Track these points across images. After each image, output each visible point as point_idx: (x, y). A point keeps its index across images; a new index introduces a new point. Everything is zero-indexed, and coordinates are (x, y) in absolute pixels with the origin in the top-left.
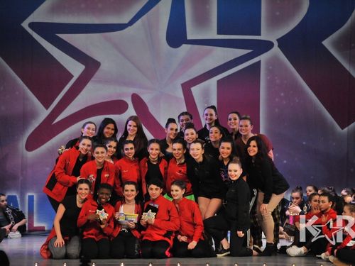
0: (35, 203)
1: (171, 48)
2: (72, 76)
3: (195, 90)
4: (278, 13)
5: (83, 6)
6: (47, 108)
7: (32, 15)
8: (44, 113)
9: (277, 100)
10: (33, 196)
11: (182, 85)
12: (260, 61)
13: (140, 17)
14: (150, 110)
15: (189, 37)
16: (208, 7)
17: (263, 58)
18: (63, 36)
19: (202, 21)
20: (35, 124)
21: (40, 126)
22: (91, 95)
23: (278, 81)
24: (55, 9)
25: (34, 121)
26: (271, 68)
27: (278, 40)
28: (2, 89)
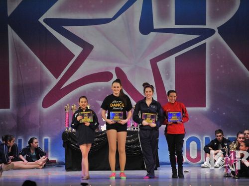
0: (49, 144)
1: (143, 35)
2: (74, 56)
3: (160, 64)
4: (218, 9)
5: (81, 6)
6: (57, 78)
7: (46, 14)
8: (55, 82)
9: (218, 70)
10: (48, 139)
11: (151, 61)
12: (205, 44)
13: (120, 14)
14: (128, 79)
15: (154, 28)
16: (168, 6)
17: (208, 41)
18: (67, 28)
19: (164, 15)
20: (49, 89)
21: (52, 90)
22: (87, 68)
23: (218, 57)
24: (62, 9)
25: (47, 87)
26: (213, 48)
27: (218, 28)
28: (26, 65)
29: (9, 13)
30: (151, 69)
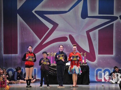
0: (36, 71)
1: (83, 19)
2: (49, 29)
3: (91, 33)
4: (120, 7)
5: (53, 5)
7: (36, 8)
8: (39, 41)
9: (119, 37)
10: (36, 69)
11: (86, 31)
12: (113, 23)
13: (72, 9)
14: (75, 41)
15: (89, 15)
16: (95, 5)
17: (114, 22)
18: (46, 15)
19: (93, 10)
20: (36, 45)
21: (38, 45)
22: (55, 35)
23: (120, 30)
24: (43, 6)
26: (117, 26)
27: (119, 16)
28: (25, 33)
29: (18, 8)
30: (86, 36)
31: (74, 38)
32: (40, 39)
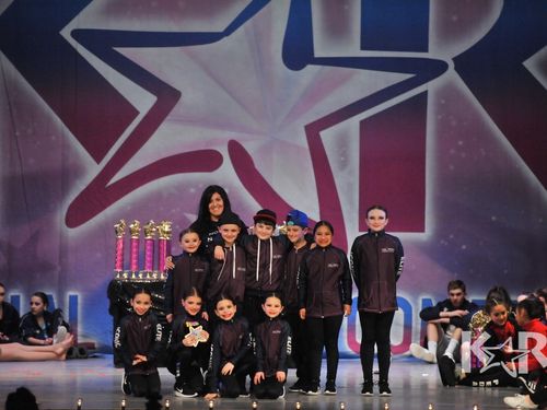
0: (79, 307)
1: (290, 71)
2: (138, 113)
3: (327, 136)
4: (455, 18)
5: (154, 4)
6: (99, 162)
7: (76, 18)
8: (93, 169)
9: (452, 151)
10: (76, 297)
11: (307, 127)
12: (426, 92)
13: (241, 24)
14: (256, 167)
15: (318, 54)
16: (346, 7)
17: (431, 87)
18: (124, 51)
19: (337, 29)
20: (81, 186)
21: (88, 188)
22: (165, 141)
23: (454, 123)
24: (114, 8)
25: (78, 182)
26: (443, 102)
27: (455, 59)
28: (30, 131)
30: (306, 146)
31: (253, 157)
32: (98, 160)
